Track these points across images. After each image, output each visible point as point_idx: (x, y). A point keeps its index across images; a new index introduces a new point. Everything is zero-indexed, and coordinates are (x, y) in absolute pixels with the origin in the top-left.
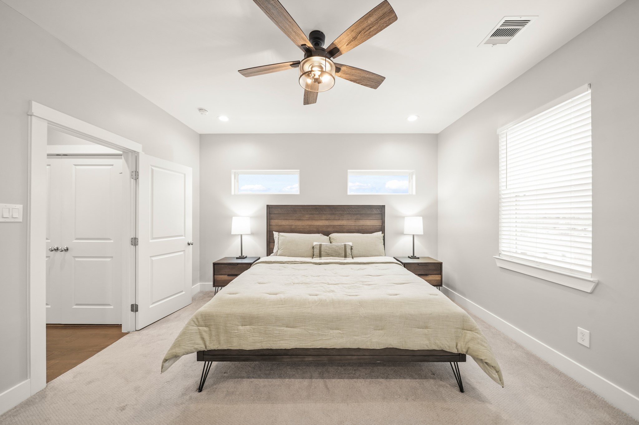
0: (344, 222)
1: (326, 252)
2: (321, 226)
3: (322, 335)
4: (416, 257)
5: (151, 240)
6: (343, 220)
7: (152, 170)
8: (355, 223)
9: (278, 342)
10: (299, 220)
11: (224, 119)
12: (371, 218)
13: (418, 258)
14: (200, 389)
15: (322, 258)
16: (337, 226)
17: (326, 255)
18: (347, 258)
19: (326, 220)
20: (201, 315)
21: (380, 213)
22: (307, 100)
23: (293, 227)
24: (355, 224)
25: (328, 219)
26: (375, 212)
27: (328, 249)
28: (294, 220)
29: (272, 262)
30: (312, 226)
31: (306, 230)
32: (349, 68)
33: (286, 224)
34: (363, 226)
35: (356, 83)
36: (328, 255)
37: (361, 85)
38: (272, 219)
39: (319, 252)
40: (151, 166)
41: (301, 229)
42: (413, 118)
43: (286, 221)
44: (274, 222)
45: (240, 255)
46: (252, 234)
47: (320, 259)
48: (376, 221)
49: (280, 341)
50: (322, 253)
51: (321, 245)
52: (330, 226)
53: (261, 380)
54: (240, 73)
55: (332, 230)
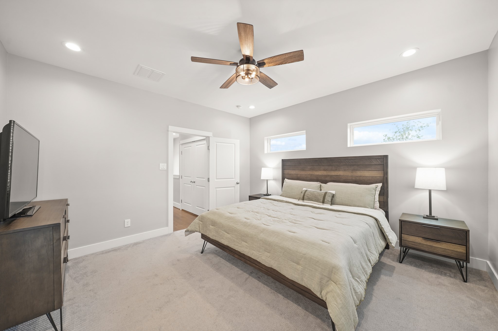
0: (341, 173)
1: (308, 197)
2: (320, 175)
3: (239, 243)
4: (435, 218)
5: (216, 179)
6: (339, 170)
7: (216, 144)
8: (352, 173)
9: (221, 239)
10: (303, 170)
11: (252, 107)
12: (370, 169)
13: (437, 219)
14: (202, 253)
15: (305, 201)
16: (334, 176)
17: (308, 199)
18: (325, 204)
19: (324, 170)
20: (201, 216)
21: (380, 163)
22: (269, 85)
23: (299, 176)
24: (352, 175)
25: (325, 169)
26: (375, 162)
27: (310, 194)
28: (299, 171)
29: (269, 199)
30: (313, 175)
31: (308, 178)
32: (269, 59)
33: (294, 173)
34: (361, 177)
35: (284, 64)
36: (309, 199)
37: (289, 63)
38: (285, 170)
39: (303, 196)
40: (216, 142)
41: (304, 178)
42: (409, 53)
43: (294, 171)
44: (286, 172)
45: (266, 193)
46: (275, 179)
47: (303, 202)
48: (375, 172)
49: (222, 239)
50: (305, 197)
51: (306, 190)
52: (328, 176)
53: (224, 260)
54: (222, 88)
55: (330, 180)
